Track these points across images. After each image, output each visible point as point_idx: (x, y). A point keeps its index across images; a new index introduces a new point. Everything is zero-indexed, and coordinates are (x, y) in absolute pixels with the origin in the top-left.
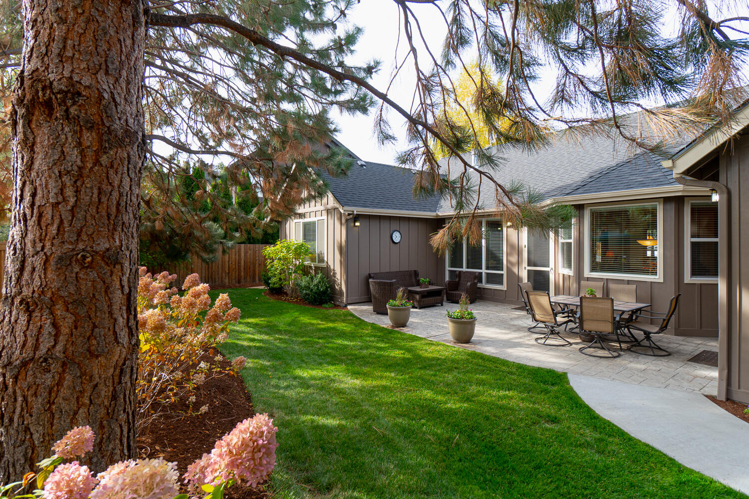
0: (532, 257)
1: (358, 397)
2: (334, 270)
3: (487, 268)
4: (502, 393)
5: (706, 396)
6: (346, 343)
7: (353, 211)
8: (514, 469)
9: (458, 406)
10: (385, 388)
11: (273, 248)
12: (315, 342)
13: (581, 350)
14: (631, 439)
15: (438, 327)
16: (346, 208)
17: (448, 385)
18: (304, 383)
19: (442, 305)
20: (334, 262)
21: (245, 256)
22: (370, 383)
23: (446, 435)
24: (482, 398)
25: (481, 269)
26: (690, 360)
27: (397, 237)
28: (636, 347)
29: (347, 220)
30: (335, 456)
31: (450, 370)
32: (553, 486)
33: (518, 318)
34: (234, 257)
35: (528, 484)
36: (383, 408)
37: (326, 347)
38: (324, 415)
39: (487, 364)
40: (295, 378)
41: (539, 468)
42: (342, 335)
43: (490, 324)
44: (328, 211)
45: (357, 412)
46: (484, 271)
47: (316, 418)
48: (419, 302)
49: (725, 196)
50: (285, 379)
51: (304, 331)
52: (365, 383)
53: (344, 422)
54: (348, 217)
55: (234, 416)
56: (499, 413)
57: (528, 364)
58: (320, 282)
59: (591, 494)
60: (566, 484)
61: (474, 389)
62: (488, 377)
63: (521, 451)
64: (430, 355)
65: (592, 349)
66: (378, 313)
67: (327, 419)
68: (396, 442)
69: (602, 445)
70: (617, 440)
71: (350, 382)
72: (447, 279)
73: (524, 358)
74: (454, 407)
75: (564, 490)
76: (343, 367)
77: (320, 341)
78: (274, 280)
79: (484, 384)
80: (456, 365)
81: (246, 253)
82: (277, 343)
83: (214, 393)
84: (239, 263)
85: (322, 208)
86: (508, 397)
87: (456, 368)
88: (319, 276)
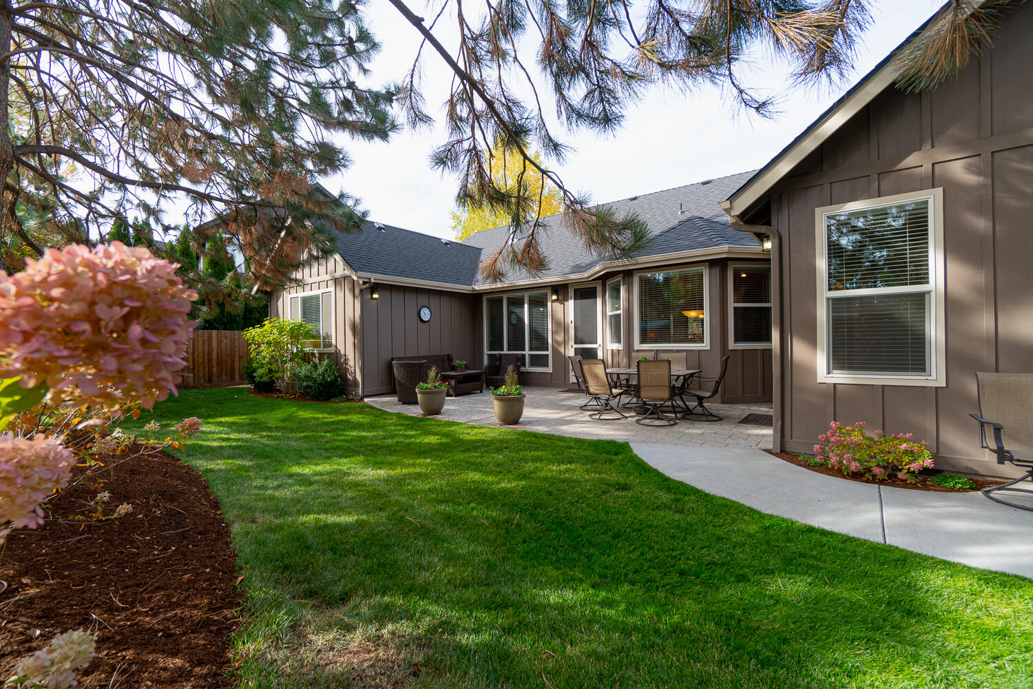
0: (579, 335)
1: (383, 488)
2: (345, 355)
3: (531, 349)
4: (563, 467)
5: (764, 450)
6: (363, 434)
7: (370, 279)
8: (590, 542)
9: (514, 484)
10: (418, 476)
11: (259, 330)
12: (321, 436)
13: (638, 421)
14: (707, 495)
15: (479, 412)
16: (361, 274)
17: (498, 465)
18: (304, 480)
19: (481, 392)
20: (345, 344)
21: (218, 345)
22: (398, 471)
23: (505, 517)
24: (542, 474)
25: (524, 350)
26: (740, 422)
27: (426, 314)
28: (688, 415)
29: (361, 291)
30: (353, 558)
31: (499, 450)
32: (637, 553)
33: (568, 399)
34: (201, 347)
35: (609, 555)
36: (419, 497)
37: (336, 440)
38: (334, 512)
39: (541, 441)
40: (291, 476)
41: (618, 537)
42: (359, 426)
43: (538, 406)
44: (336, 281)
45: (383, 504)
46: (527, 352)
47: (322, 516)
48: (455, 388)
49: (777, 241)
50: (275, 478)
51: (303, 425)
52: (392, 472)
53: (364, 517)
54: (364, 287)
55: (188, 526)
56: (564, 487)
57: (586, 438)
58: (326, 370)
59: (680, 554)
60: (651, 548)
61: (530, 466)
62: (545, 453)
63: (595, 522)
64: (474, 438)
65: (648, 420)
66: (404, 403)
67: (340, 516)
68: (439, 531)
69: (680, 505)
70: (693, 498)
71: (370, 474)
72: (486, 362)
73: (580, 433)
74: (509, 486)
75: (649, 555)
76: (362, 458)
77: (328, 434)
78: (260, 371)
79: (541, 460)
80: (505, 445)
81: (220, 342)
82: (265, 441)
83: (155, 500)
84: (209, 355)
85: (328, 277)
86: (571, 470)
87: (506, 448)
88: (325, 362)
